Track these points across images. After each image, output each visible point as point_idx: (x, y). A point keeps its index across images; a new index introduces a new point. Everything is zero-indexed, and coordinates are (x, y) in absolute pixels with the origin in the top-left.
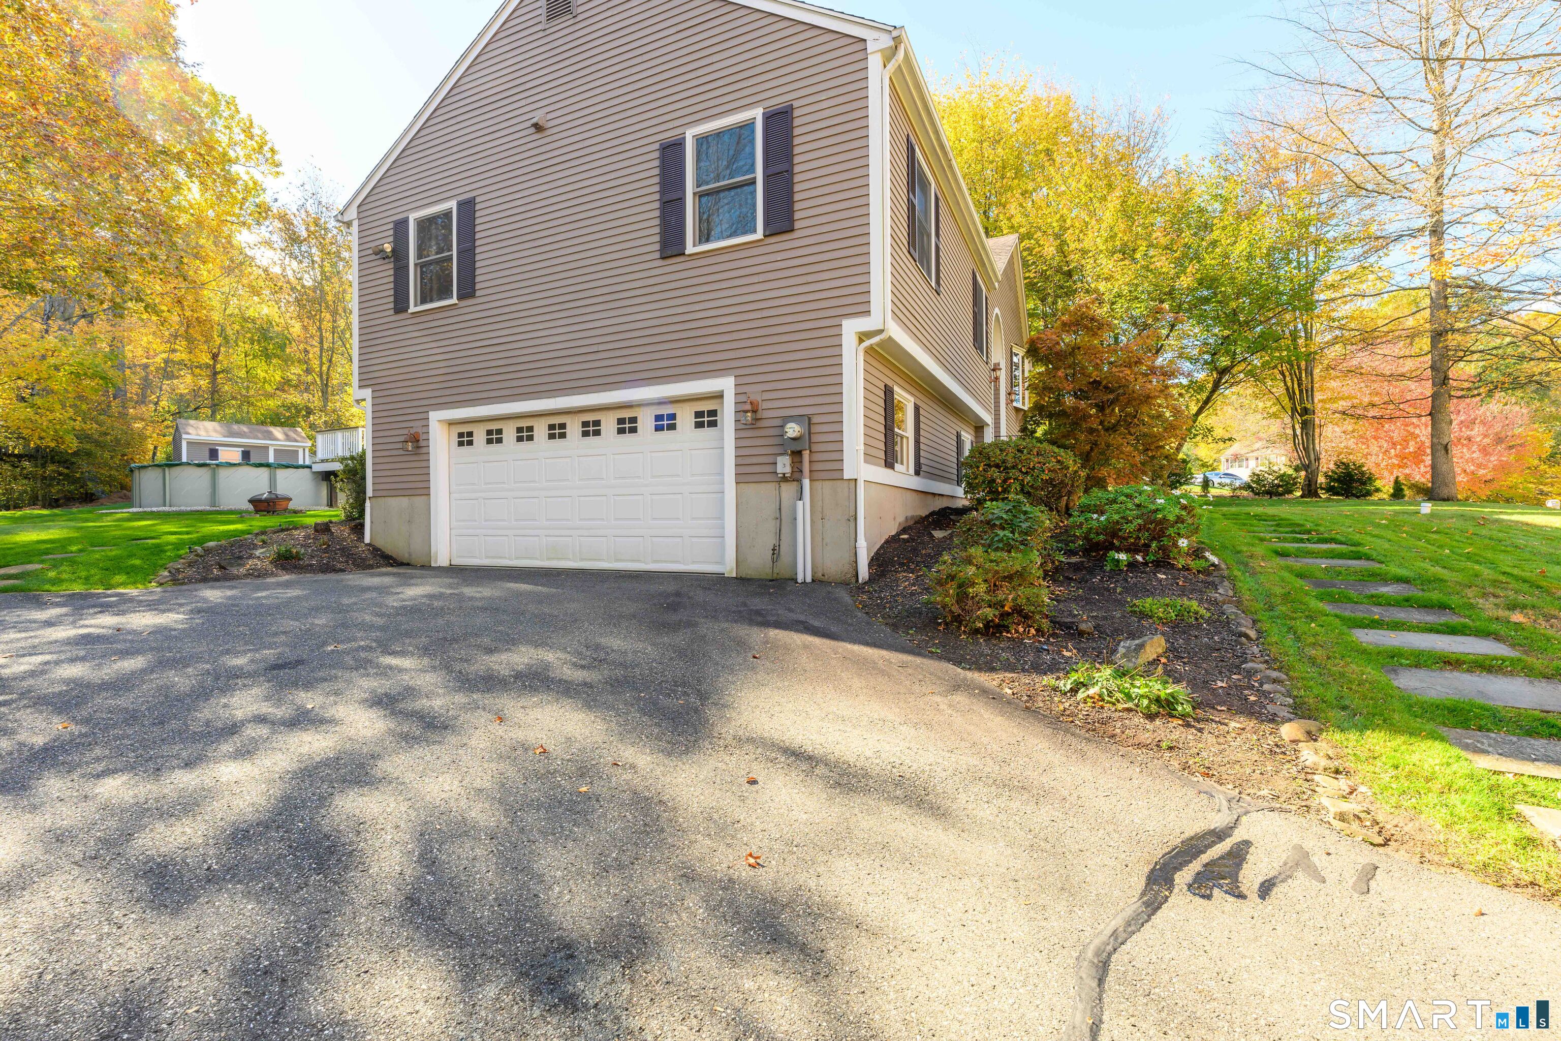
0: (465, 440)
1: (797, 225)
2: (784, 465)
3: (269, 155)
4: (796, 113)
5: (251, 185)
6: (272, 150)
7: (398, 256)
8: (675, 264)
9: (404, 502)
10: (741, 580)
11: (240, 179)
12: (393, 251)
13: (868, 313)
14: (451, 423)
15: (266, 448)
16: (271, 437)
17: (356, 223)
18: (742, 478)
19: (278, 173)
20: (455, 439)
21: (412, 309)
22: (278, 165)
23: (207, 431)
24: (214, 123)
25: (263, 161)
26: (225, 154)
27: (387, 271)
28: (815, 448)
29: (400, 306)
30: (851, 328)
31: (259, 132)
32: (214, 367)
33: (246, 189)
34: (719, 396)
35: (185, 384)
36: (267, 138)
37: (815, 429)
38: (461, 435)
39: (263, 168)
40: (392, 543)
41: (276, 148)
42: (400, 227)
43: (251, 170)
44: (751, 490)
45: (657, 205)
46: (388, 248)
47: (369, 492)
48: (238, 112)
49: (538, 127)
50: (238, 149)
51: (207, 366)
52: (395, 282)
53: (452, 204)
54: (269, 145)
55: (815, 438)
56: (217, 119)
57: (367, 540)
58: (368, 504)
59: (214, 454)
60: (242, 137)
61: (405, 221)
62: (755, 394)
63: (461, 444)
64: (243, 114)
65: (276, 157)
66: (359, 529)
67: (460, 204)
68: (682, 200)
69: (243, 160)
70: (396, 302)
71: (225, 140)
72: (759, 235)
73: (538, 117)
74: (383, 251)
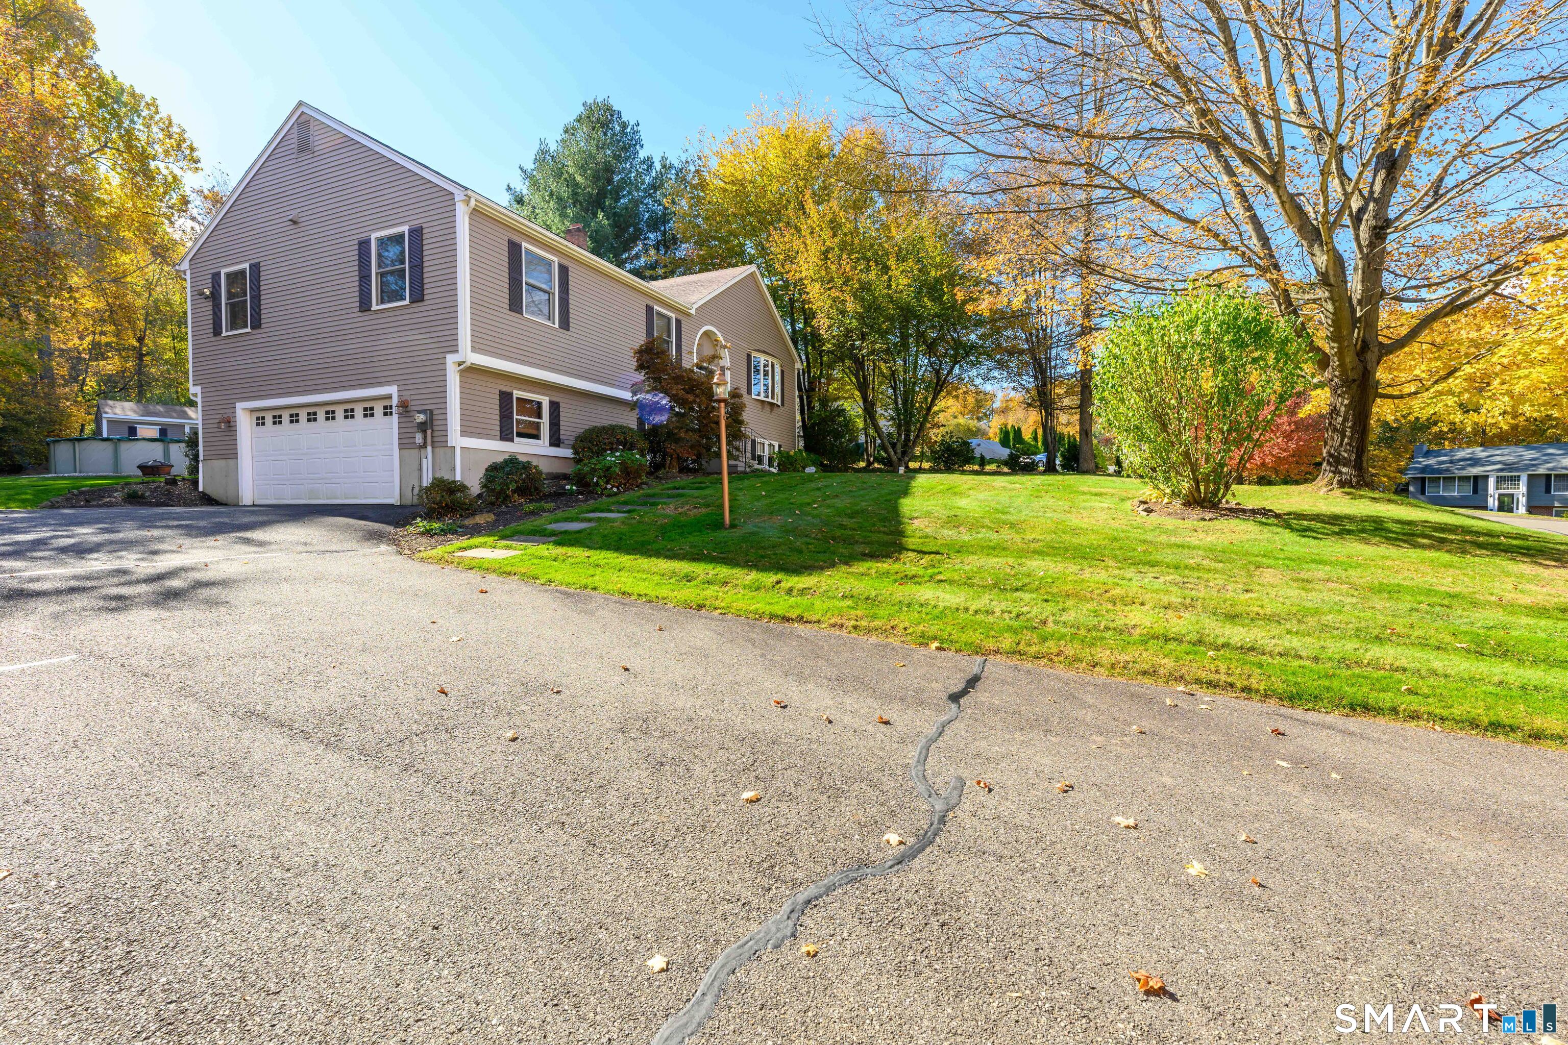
0: (261, 422)
1: (426, 297)
2: (419, 439)
3: (188, 152)
4: (425, 231)
5: (170, 179)
6: (192, 149)
7: (215, 296)
8: (366, 316)
9: (222, 463)
10: (401, 506)
11: (160, 173)
12: (212, 293)
13: (457, 351)
14: (252, 411)
15: (182, 426)
16: (185, 416)
17: (188, 273)
18: (402, 447)
19: (197, 169)
20: (255, 422)
21: (224, 334)
22: (197, 161)
23: (123, 409)
24: (132, 122)
25: (181, 157)
26: (144, 151)
27: (208, 306)
28: (435, 428)
29: (217, 331)
30: (451, 359)
31: (178, 131)
32: (141, 348)
33: (166, 183)
34: (389, 397)
35: (111, 365)
36: (186, 136)
37: (435, 417)
38: (258, 419)
39: (181, 164)
40: (215, 492)
41: (195, 145)
42: (216, 276)
43: (171, 166)
44: (406, 452)
45: (357, 278)
46: (207, 292)
47: (201, 458)
48: (157, 112)
49: (294, 222)
50: (156, 147)
51: (135, 348)
52: (214, 314)
53: (246, 266)
54: (188, 143)
55: (435, 423)
56: (136, 118)
57: (201, 489)
58: (201, 465)
59: (132, 431)
60: (161, 136)
61: (219, 274)
62: (407, 395)
63: (258, 424)
64: (163, 113)
65: (195, 154)
66: (195, 483)
67: (251, 266)
68: (370, 276)
69: (162, 156)
70: (214, 328)
71: (143, 137)
72: (407, 302)
73: (293, 214)
74: (203, 293)
